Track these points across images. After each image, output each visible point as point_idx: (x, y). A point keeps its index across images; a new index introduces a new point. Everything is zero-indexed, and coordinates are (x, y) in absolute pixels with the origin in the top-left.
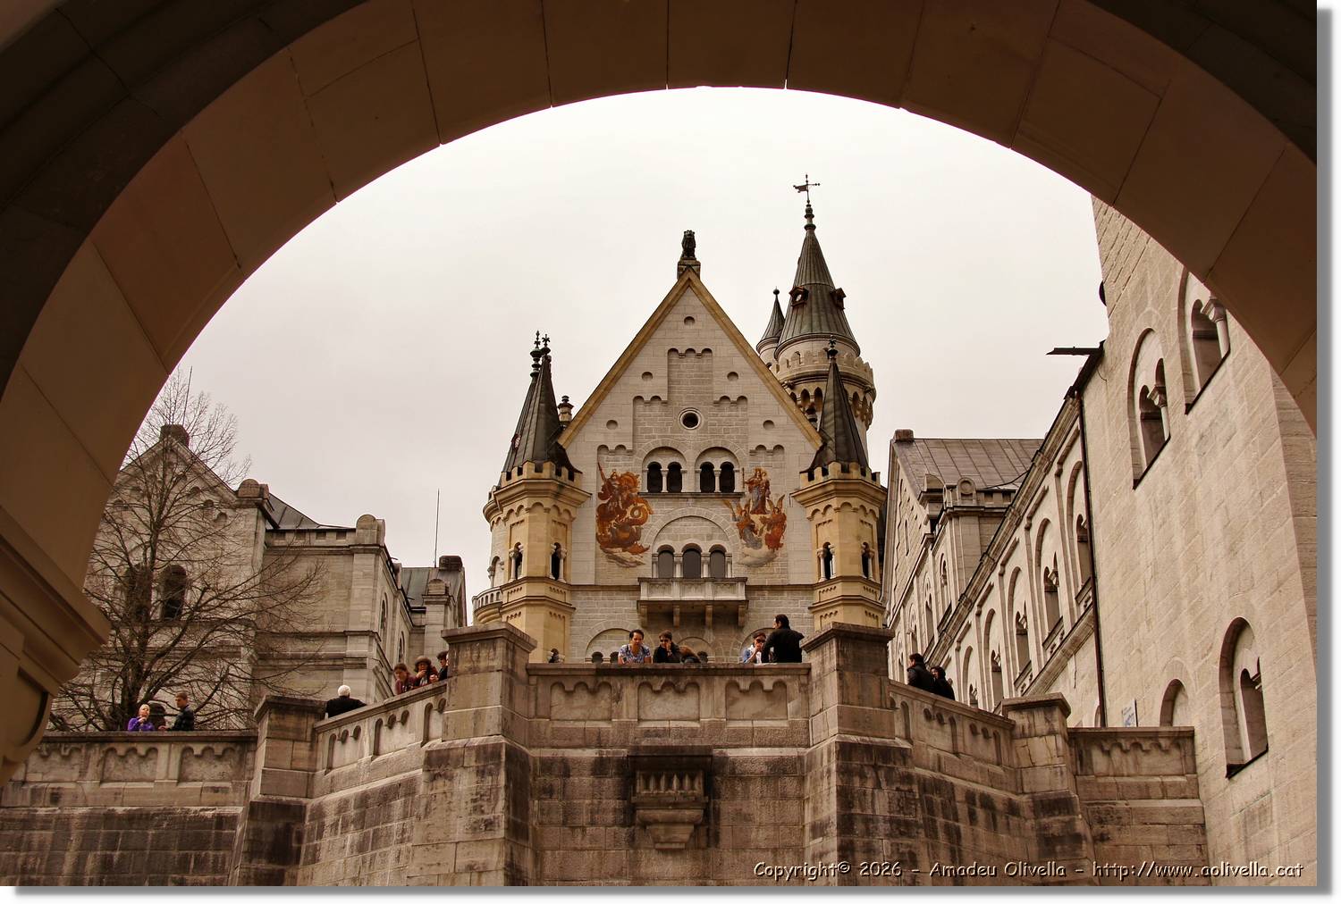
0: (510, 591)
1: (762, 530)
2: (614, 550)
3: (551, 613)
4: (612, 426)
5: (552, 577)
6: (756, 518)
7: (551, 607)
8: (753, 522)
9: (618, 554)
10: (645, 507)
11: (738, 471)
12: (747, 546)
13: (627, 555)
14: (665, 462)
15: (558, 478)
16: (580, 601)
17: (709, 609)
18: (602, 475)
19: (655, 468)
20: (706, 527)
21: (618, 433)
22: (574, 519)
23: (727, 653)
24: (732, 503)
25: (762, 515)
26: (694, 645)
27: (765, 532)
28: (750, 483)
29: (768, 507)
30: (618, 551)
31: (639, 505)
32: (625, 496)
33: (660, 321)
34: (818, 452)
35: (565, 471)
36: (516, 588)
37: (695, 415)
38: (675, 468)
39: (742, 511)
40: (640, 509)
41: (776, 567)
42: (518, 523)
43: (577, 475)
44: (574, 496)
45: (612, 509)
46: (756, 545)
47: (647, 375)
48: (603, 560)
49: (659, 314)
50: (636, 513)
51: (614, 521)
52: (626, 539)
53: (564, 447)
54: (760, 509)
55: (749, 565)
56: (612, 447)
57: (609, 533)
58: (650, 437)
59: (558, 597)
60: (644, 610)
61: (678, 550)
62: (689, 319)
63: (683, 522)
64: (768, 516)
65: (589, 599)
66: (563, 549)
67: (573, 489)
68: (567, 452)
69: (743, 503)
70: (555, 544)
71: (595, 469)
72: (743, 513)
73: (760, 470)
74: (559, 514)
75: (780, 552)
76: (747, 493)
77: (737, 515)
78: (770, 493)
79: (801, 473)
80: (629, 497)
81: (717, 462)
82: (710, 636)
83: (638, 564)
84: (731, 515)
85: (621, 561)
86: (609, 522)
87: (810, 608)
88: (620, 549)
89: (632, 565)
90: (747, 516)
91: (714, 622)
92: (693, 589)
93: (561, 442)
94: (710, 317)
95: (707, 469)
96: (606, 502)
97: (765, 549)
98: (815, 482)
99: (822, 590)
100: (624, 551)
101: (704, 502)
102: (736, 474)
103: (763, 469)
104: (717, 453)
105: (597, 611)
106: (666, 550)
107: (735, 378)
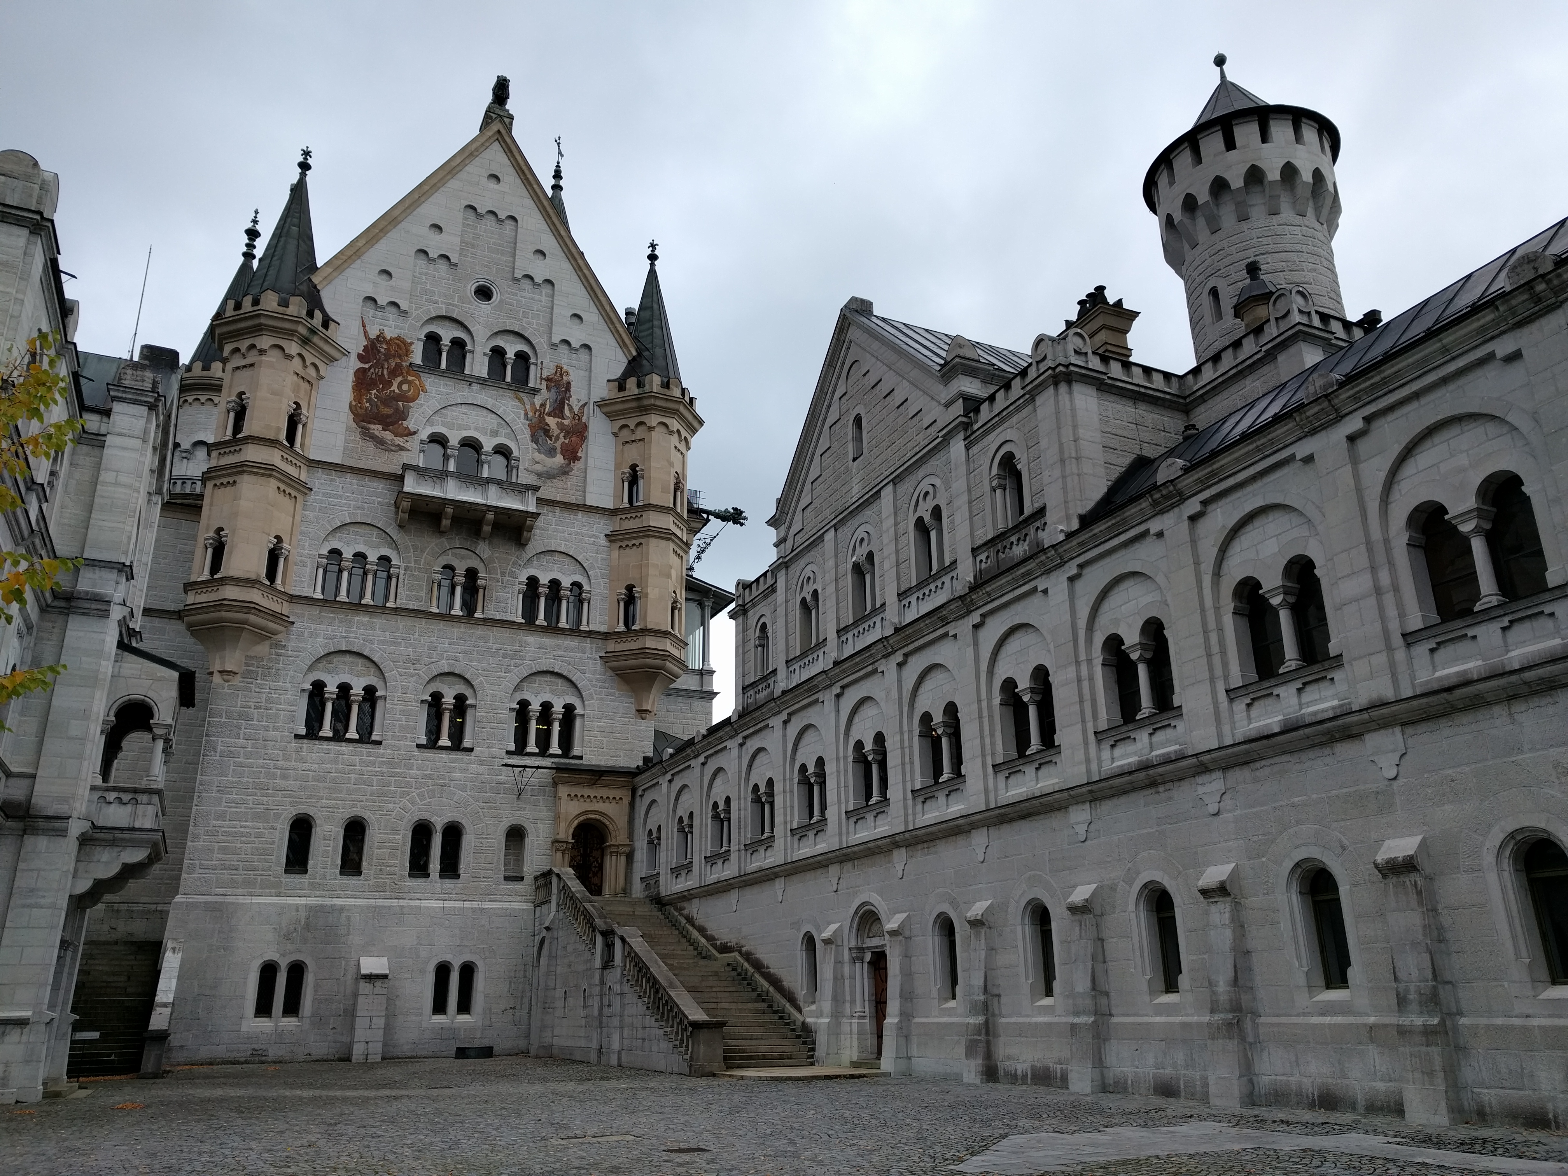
0: (222, 451)
1: (558, 438)
2: (372, 426)
3: (279, 488)
4: (385, 277)
5: (285, 443)
6: (552, 421)
7: (280, 480)
8: (548, 425)
9: (376, 433)
10: (417, 382)
11: (536, 364)
12: (540, 453)
13: (388, 436)
14: (447, 334)
15: (309, 320)
16: (318, 481)
17: (490, 516)
18: (365, 333)
19: (433, 339)
20: (492, 422)
21: (392, 287)
22: (322, 378)
23: (503, 574)
24: (525, 399)
25: (560, 420)
26: (462, 558)
27: (562, 439)
28: (548, 380)
29: (567, 411)
30: (376, 429)
31: (410, 378)
32: (393, 364)
33: (458, 169)
34: (629, 362)
35: (317, 313)
36: (232, 449)
37: (489, 288)
38: (458, 344)
39: (536, 411)
40: (410, 383)
41: (572, 481)
42: (245, 366)
43: (332, 324)
44: (327, 348)
45: (374, 376)
46: (551, 452)
47: (437, 227)
48: (356, 435)
49: (458, 161)
50: (405, 387)
51: (375, 391)
52: (388, 416)
53: (318, 287)
54: (558, 411)
55: (539, 475)
56: (382, 301)
57: (367, 405)
58: (429, 301)
59: (291, 470)
60: (406, 504)
61: (454, 440)
62: (495, 177)
63: (463, 409)
64: (566, 422)
65: (331, 480)
66: (304, 411)
67: (327, 340)
68: (323, 294)
69: (538, 401)
70: (295, 403)
71: (359, 322)
72: (537, 414)
73: (561, 368)
74: (305, 367)
75: (578, 466)
76: (544, 391)
77: (530, 414)
78: (570, 396)
79: (608, 381)
80: (398, 366)
81: (512, 349)
82: (484, 549)
83: (402, 449)
84: (523, 412)
85: (380, 442)
86: (368, 390)
87: (606, 535)
88: (380, 427)
89: (393, 448)
90: (541, 418)
91: (492, 534)
92: (472, 489)
93: (316, 279)
94: (519, 181)
95: (498, 353)
96: (367, 366)
97: (559, 459)
98: (626, 393)
99: (623, 517)
100: (384, 429)
101: (492, 392)
102: (532, 367)
103: (565, 368)
104: (511, 338)
105: (340, 497)
106: (439, 440)
107: (541, 257)
